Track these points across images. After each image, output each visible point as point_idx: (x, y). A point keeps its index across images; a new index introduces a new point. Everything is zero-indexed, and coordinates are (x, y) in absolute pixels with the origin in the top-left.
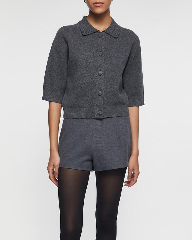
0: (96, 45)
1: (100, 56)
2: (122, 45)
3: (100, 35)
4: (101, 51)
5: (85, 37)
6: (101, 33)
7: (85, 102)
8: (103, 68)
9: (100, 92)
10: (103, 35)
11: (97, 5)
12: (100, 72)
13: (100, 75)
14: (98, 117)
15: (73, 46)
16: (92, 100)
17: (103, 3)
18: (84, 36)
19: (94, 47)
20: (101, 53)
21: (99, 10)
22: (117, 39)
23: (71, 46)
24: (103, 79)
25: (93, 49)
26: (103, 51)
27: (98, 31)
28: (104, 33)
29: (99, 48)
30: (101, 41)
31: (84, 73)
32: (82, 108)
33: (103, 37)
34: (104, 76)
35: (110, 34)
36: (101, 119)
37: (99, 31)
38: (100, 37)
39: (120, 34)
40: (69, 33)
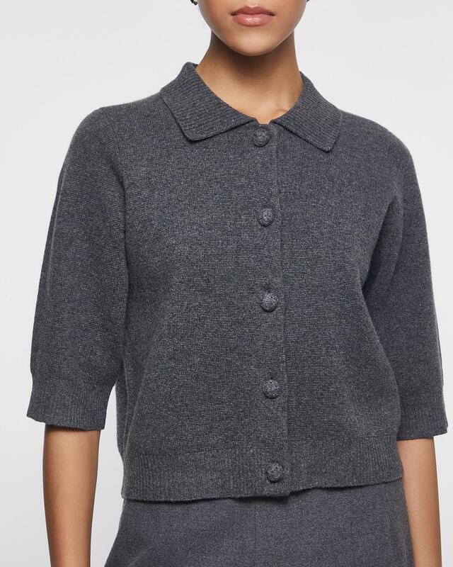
0: (243, 180)
1: (264, 226)
2: (350, 182)
3: (261, 136)
4: (265, 207)
5: (196, 150)
6: (264, 127)
7: (212, 427)
8: (278, 280)
9: (272, 386)
10: (271, 136)
11: (249, 19)
12: (268, 299)
13: (266, 311)
14: (269, 490)
15: (146, 193)
16: (239, 419)
17: (272, 14)
18: (192, 142)
19: (237, 188)
20: (266, 215)
21: (253, 42)
22: (332, 157)
23: (139, 194)
24: (280, 330)
25: (234, 194)
26: (278, 206)
27: (251, 123)
28: (275, 130)
29: (259, 192)
30: (263, 164)
31: (200, 305)
32: (197, 455)
33: (273, 146)
34: (284, 314)
35: (300, 134)
36: (281, 500)
37: (253, 120)
38: (261, 146)
39: (341, 138)
40: (126, 136)
